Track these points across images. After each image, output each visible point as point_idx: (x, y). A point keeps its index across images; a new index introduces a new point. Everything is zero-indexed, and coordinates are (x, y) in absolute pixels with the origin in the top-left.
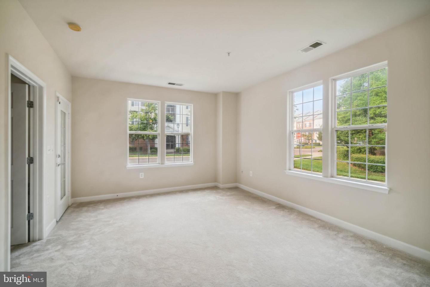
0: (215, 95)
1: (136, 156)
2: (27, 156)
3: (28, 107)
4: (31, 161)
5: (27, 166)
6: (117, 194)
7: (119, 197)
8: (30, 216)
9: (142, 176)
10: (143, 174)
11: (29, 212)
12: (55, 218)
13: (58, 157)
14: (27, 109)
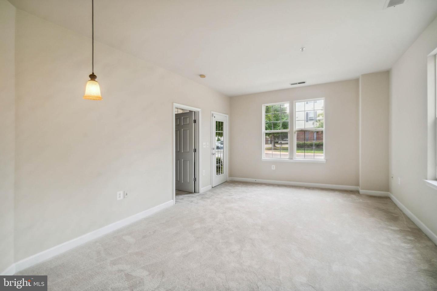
0: (357, 80)
1: (279, 152)
2: (194, 148)
3: (194, 123)
4: (195, 151)
5: (194, 153)
6: (255, 180)
7: (257, 182)
8: (195, 179)
9: (273, 167)
10: (274, 166)
11: (195, 177)
12: (211, 184)
13: (213, 149)
14: (193, 124)
